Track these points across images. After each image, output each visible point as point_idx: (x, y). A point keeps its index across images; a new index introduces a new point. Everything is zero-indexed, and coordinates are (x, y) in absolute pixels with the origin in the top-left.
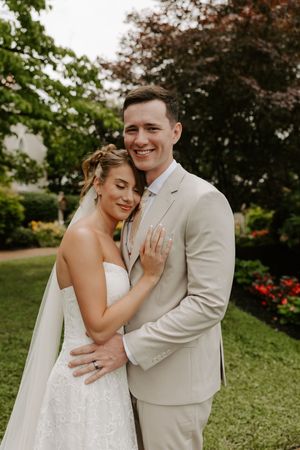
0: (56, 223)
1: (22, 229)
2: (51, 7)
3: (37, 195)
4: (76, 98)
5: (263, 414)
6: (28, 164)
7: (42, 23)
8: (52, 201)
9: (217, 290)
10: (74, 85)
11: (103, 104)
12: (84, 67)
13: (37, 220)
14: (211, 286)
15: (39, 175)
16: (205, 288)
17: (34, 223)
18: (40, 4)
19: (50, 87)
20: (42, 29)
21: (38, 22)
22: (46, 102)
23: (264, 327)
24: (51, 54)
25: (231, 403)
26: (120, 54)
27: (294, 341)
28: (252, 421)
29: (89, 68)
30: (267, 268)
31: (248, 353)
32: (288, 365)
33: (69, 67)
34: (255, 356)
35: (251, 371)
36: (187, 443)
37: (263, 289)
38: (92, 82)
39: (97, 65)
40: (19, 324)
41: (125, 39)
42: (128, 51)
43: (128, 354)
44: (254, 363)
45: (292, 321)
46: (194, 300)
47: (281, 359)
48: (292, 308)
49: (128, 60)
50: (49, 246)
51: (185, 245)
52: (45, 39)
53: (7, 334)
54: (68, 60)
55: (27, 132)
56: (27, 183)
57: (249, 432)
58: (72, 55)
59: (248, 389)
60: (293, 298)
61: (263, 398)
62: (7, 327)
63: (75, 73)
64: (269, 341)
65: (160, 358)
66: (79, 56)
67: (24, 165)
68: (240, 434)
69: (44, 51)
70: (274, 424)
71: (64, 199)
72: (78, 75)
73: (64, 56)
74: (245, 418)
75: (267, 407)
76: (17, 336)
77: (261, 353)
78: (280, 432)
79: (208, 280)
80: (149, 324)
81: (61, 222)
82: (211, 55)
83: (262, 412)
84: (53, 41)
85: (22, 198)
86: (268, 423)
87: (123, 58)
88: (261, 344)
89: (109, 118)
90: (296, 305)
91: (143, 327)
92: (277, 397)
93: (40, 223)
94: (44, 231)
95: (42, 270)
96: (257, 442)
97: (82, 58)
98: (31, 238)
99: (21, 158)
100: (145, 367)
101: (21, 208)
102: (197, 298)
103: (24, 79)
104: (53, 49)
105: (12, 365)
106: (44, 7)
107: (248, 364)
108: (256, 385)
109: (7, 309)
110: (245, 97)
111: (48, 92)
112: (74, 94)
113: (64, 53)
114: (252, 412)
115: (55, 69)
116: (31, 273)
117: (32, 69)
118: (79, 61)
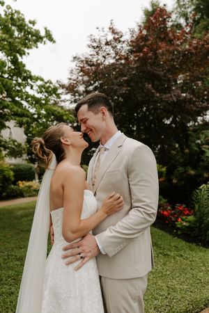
0: (34, 181)
1: (12, 186)
2: (28, 54)
3: (21, 165)
4: (45, 104)
5: (174, 292)
6: (16, 146)
7: (23, 63)
8: (31, 168)
9: (150, 203)
10: (44, 97)
11: (62, 107)
12: (49, 87)
13: (22, 181)
14: (148, 201)
15: (23, 152)
16: (144, 202)
17: (20, 182)
19: (30, 99)
20: (24, 66)
21: (22, 62)
22: (27, 107)
23: (169, 237)
24: (29, 80)
25: (154, 286)
26: (70, 79)
27: (188, 244)
28: (169, 297)
29: (52, 87)
30: (167, 200)
31: (160, 253)
32: (187, 259)
33: (40, 87)
34: (165, 255)
35: (164, 264)
36: (135, 305)
37: (166, 213)
38: (54, 95)
39: (58, 86)
40: (14, 246)
41: (72, 70)
42: (74, 77)
43: (100, 247)
44: (166, 259)
45: (185, 232)
46: (138, 210)
47: (181, 256)
48: (184, 224)
49: (75, 82)
50: (30, 196)
51: (128, 177)
52: (25, 71)
53: (6, 252)
54: (39, 83)
55: (15, 126)
56: (15, 158)
57: (168, 304)
58: (42, 80)
59: (163, 276)
60: (184, 217)
61: (174, 281)
62: (6, 248)
63: (44, 90)
64: (173, 245)
65: (119, 248)
66: (46, 81)
67: (14, 147)
68: (162, 306)
69: (25, 79)
70: (183, 298)
71: (38, 166)
72: (46, 92)
73: (37, 80)
74: (164, 295)
75: (177, 286)
76: (13, 253)
77: (169, 253)
78: (187, 302)
79: (145, 197)
80: (111, 227)
81: (37, 181)
82: (125, 76)
83: (174, 290)
84: (30, 73)
85: (12, 167)
86: (179, 297)
87: (72, 81)
88: (168, 247)
89: (66, 115)
90: (186, 222)
91: (108, 229)
92: (182, 280)
93: (24, 182)
94: (26, 187)
95: (26, 211)
96: (173, 310)
97: (48, 82)
98: (18, 192)
99: (11, 142)
100: (111, 255)
101: (12, 173)
102: (139, 209)
103: (14, 94)
104: (31, 77)
105: (10, 272)
106: (24, 54)
107: (161, 260)
108: (168, 273)
109: (5, 236)
110: (147, 98)
111: (28, 102)
112: (44, 102)
113: (37, 79)
114: (168, 291)
115: (32, 88)
116: (20, 213)
117: (19, 89)
118: (46, 83)
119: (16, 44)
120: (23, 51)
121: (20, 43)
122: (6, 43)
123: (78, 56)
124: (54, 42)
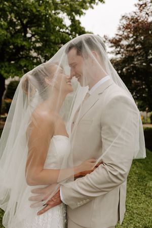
2: (85, 14)
7: (80, 21)
18: (80, 13)
21: (78, 20)
26: (117, 35)
42: (121, 33)
49: (120, 37)
87: (118, 37)
100: (73, 208)
104: (84, 33)
106: (82, 14)
119: (76, 6)
120: (82, 11)
121: (79, 5)
122: (68, 5)
123: (126, 15)
124: (104, 2)
